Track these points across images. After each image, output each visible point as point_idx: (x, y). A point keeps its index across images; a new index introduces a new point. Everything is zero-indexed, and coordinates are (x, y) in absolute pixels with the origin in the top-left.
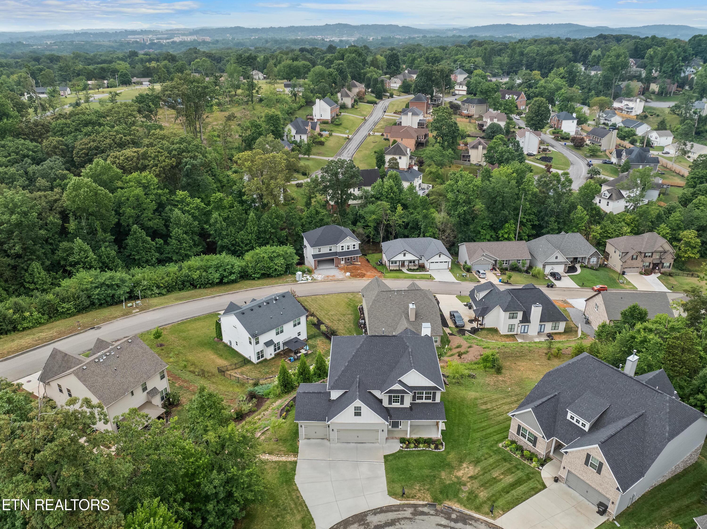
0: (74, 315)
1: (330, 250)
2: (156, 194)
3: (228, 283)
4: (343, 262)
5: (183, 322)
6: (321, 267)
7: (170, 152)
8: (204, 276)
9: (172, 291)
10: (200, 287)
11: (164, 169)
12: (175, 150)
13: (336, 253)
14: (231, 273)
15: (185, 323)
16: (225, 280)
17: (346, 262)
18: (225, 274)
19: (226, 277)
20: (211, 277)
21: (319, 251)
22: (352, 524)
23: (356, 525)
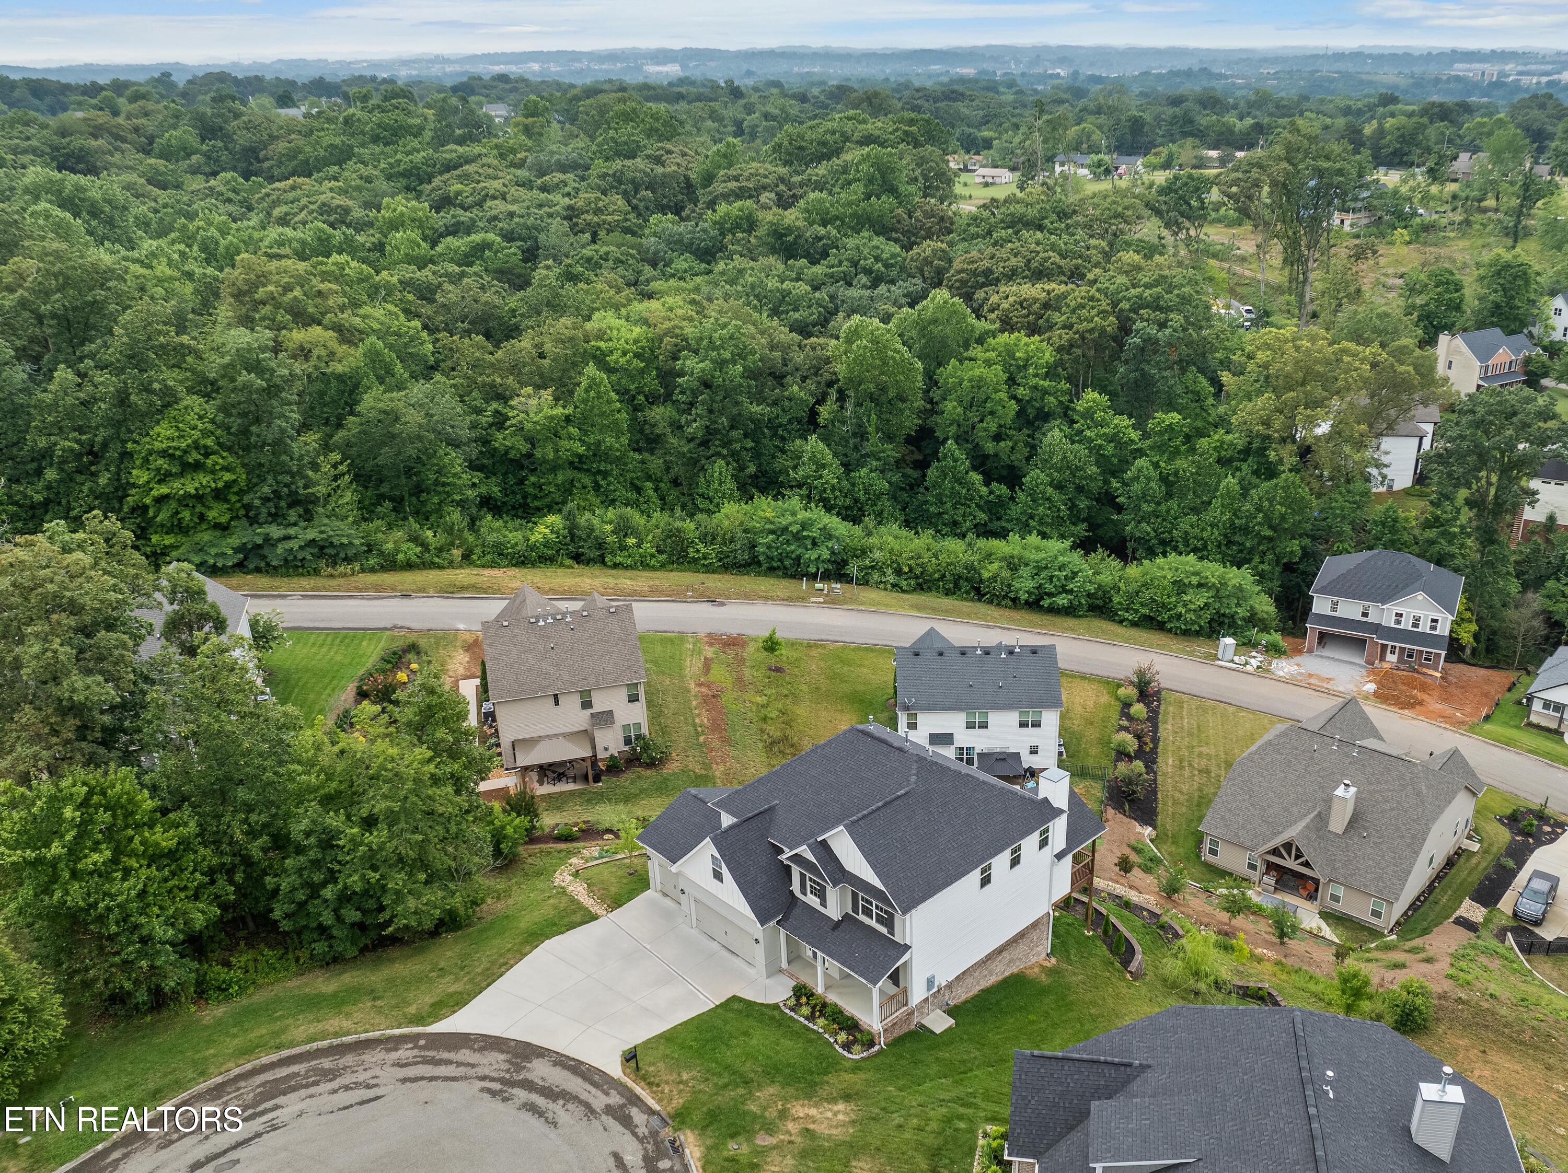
0: (714, 572)
1: (1365, 615)
2: (1035, 388)
3: (1054, 611)
4: (1392, 658)
5: (870, 649)
6: (1327, 652)
7: (1115, 304)
8: (1003, 579)
9: (930, 590)
10: (990, 602)
11: (1083, 338)
12: (1129, 300)
13: (1376, 628)
14: (1064, 590)
15: (872, 650)
16: (1046, 603)
17: (1400, 660)
18: (1049, 587)
19: (1050, 595)
20: (1016, 584)
21: (1334, 609)
22: (502, 1052)
23: (502, 1057)
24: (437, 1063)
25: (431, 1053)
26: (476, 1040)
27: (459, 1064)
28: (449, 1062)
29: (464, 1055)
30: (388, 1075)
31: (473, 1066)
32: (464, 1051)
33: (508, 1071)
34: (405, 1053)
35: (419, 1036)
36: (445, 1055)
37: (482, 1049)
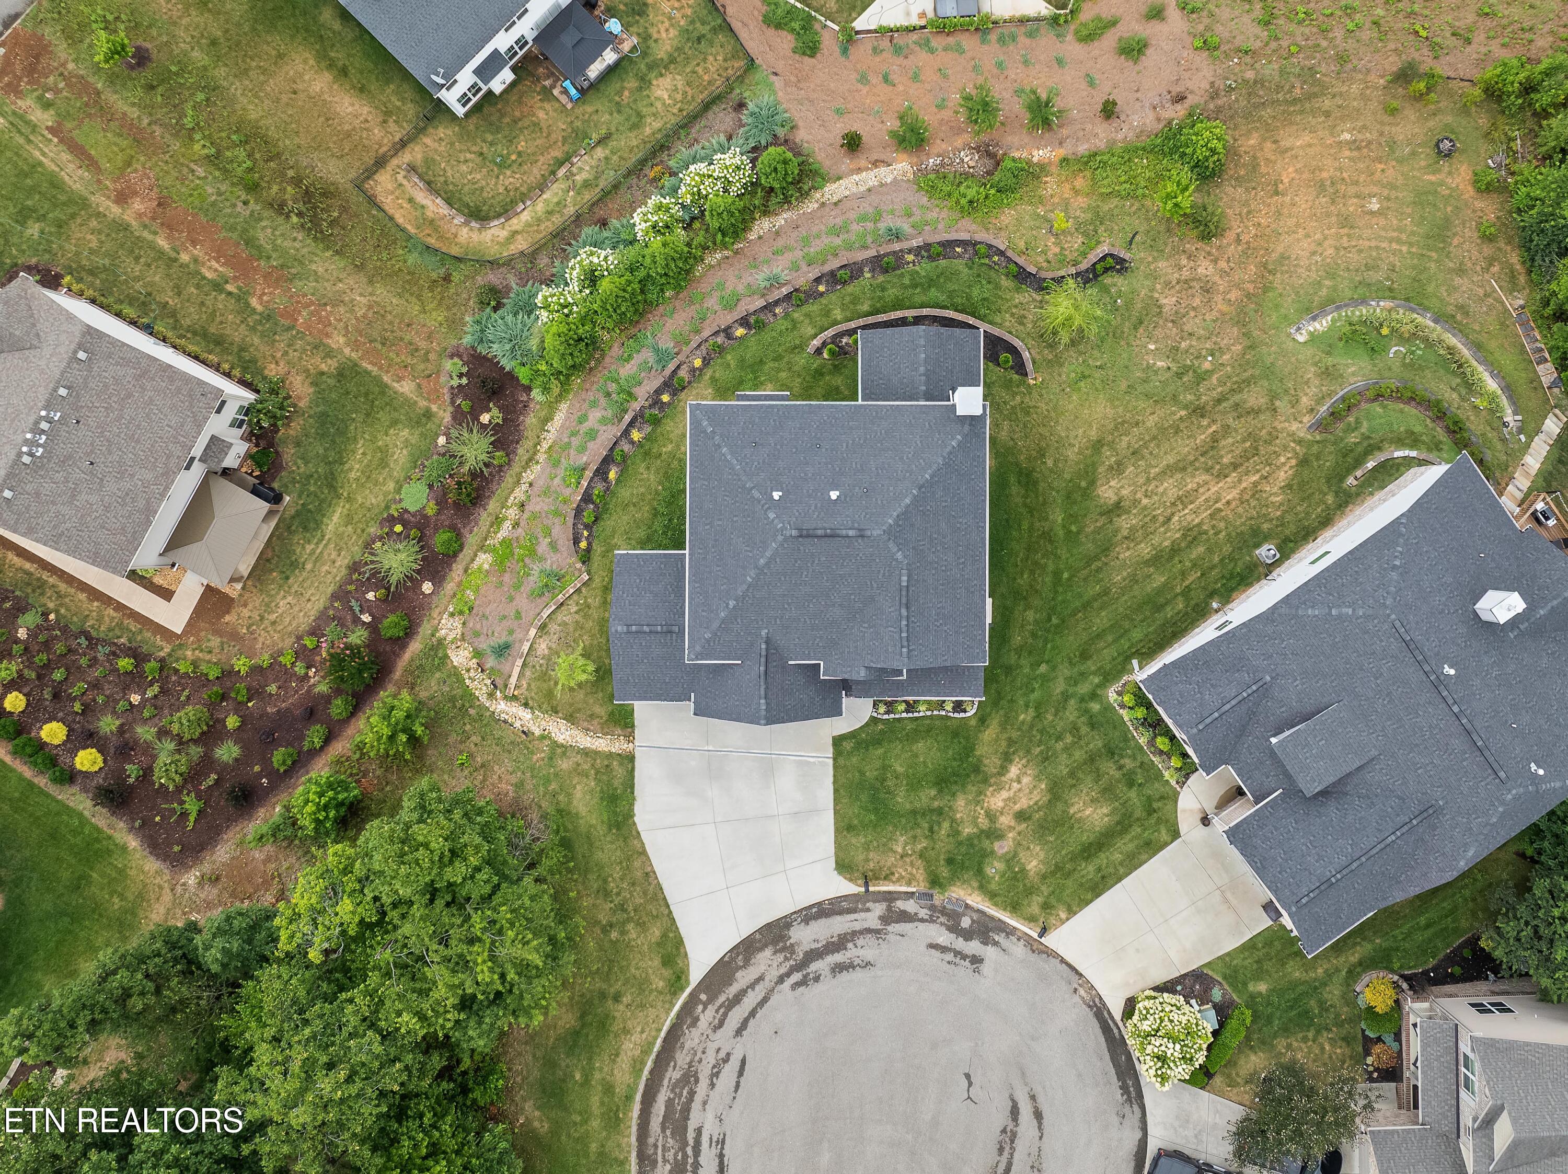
22: (761, 949)
23: (768, 952)
24: (737, 999)
25: (722, 999)
26: (732, 959)
27: (752, 986)
28: (742, 993)
29: (743, 978)
30: (723, 1039)
31: (761, 979)
32: (739, 975)
33: (786, 959)
34: (707, 1017)
35: (693, 996)
36: (732, 990)
37: (747, 963)
